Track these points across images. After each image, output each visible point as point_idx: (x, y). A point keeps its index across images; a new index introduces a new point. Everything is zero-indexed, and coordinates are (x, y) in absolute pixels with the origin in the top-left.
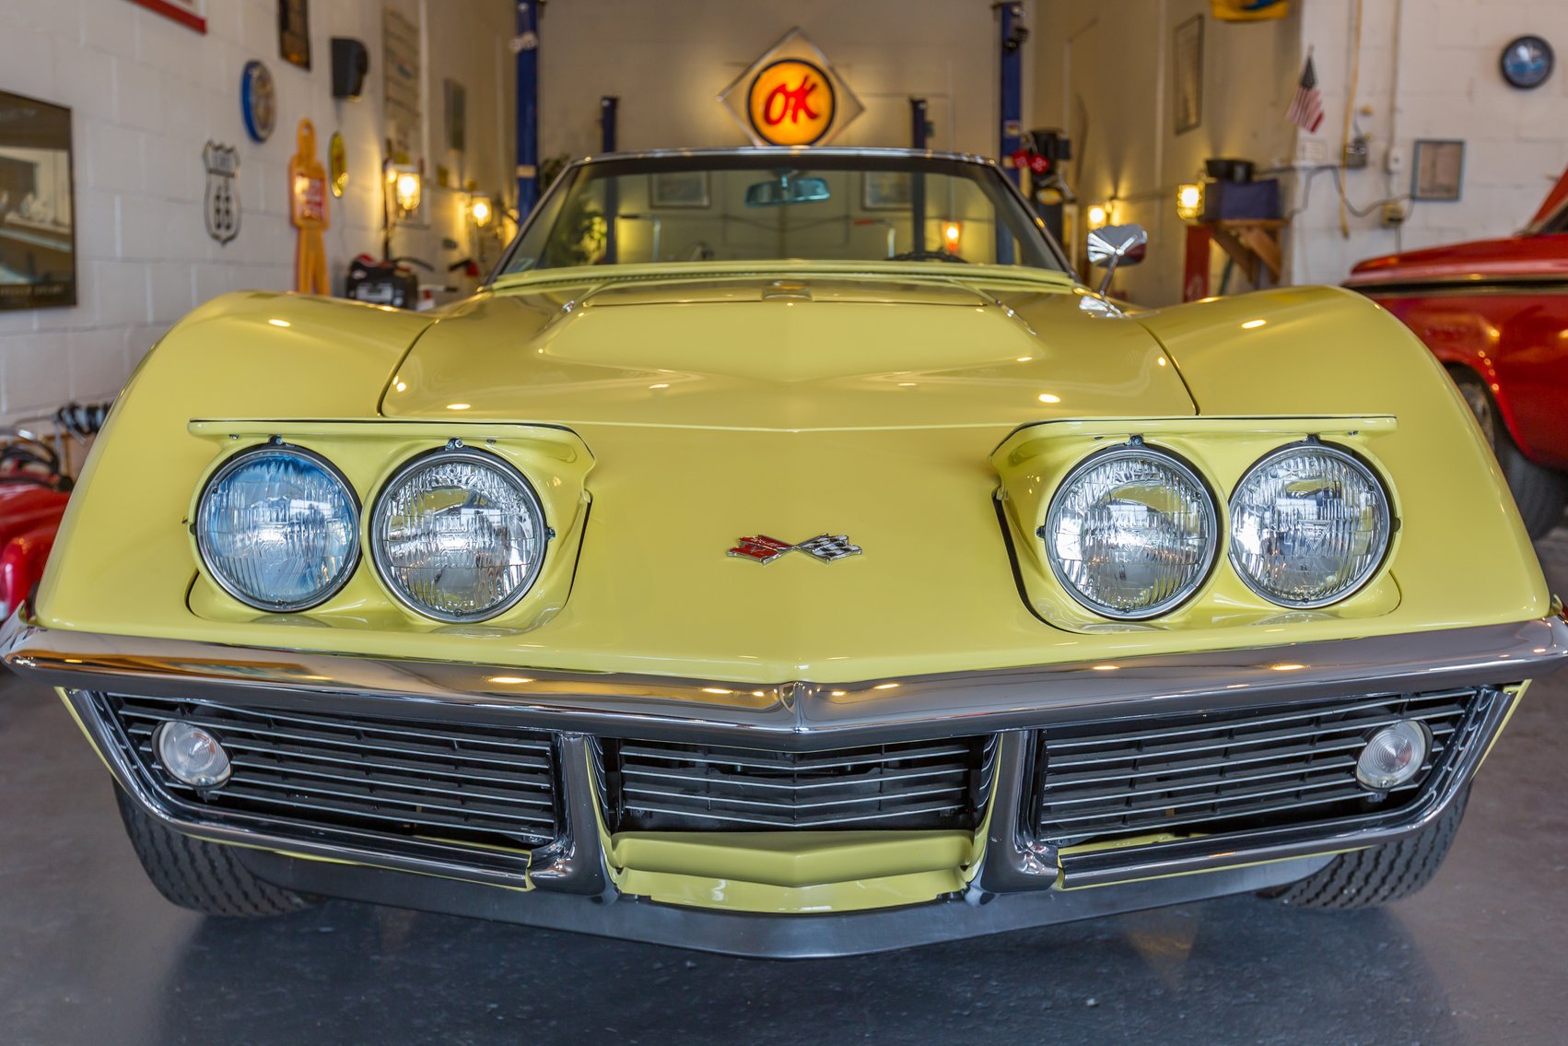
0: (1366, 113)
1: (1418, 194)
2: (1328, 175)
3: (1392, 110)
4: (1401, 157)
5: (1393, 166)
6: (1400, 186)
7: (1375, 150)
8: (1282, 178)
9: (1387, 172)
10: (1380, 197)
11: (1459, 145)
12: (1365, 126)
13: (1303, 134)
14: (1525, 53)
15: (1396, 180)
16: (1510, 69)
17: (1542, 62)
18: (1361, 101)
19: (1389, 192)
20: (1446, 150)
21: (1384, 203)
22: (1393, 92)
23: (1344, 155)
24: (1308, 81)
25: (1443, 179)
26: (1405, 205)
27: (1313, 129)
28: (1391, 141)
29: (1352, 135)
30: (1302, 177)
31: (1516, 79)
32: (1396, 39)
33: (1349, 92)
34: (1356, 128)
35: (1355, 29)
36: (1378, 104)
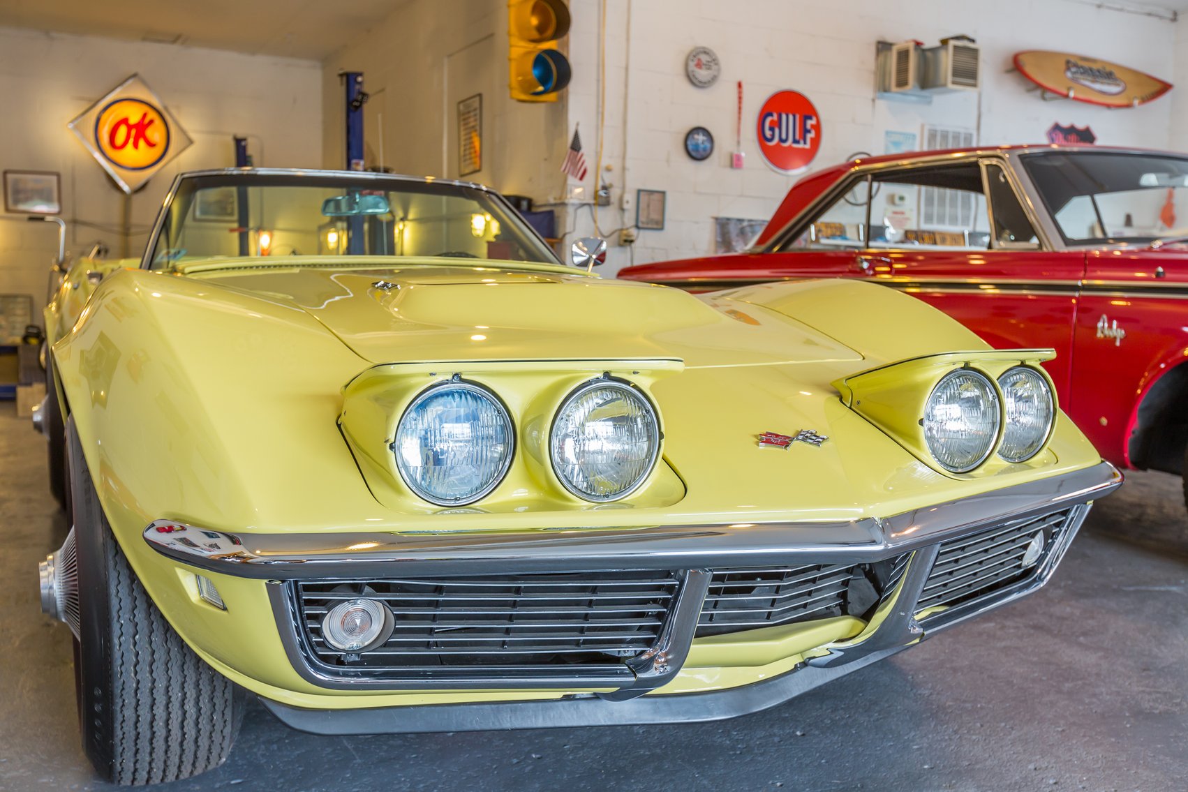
0: (608, 169)
1: (640, 225)
2: (586, 209)
3: (624, 169)
4: (630, 198)
5: (626, 206)
6: (629, 219)
7: (615, 194)
8: (557, 210)
9: (622, 209)
10: (618, 226)
11: (663, 193)
12: (608, 178)
13: (572, 180)
14: (700, 138)
15: (627, 214)
16: (690, 148)
17: (708, 145)
18: (605, 162)
19: (623, 223)
20: (655, 197)
21: (622, 230)
22: (624, 158)
23: (596, 196)
24: (576, 146)
25: (655, 216)
26: (634, 232)
27: (581, 178)
28: (624, 188)
29: (600, 184)
30: (570, 210)
31: (694, 154)
32: (625, 122)
33: (598, 155)
34: (603, 180)
35: (600, 114)
36: (616, 165)
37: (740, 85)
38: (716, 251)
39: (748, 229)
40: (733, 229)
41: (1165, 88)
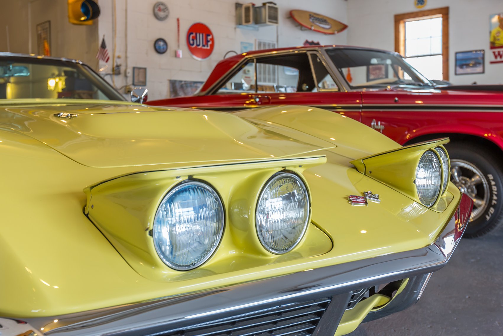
0: (119, 57)
1: (135, 84)
2: (110, 76)
3: (126, 57)
4: (130, 71)
5: (128, 75)
6: (130, 81)
7: (122, 69)
9: (126, 76)
10: (124, 84)
11: (145, 69)
12: (119, 62)
13: (101, 62)
14: (161, 43)
15: (128, 79)
16: (157, 48)
17: (165, 46)
18: (117, 54)
19: (127, 83)
20: (141, 70)
21: (126, 86)
22: (126, 52)
23: (113, 70)
24: (103, 46)
25: (142, 79)
26: (131, 87)
27: (107, 61)
28: (126, 66)
29: (115, 65)
31: (159, 50)
32: (126, 35)
33: (114, 51)
34: (116, 62)
35: (114, 30)
36: (123, 55)
37: (178, 20)
38: (170, 96)
39: (184, 85)
40: (178, 85)
41: (345, 27)
